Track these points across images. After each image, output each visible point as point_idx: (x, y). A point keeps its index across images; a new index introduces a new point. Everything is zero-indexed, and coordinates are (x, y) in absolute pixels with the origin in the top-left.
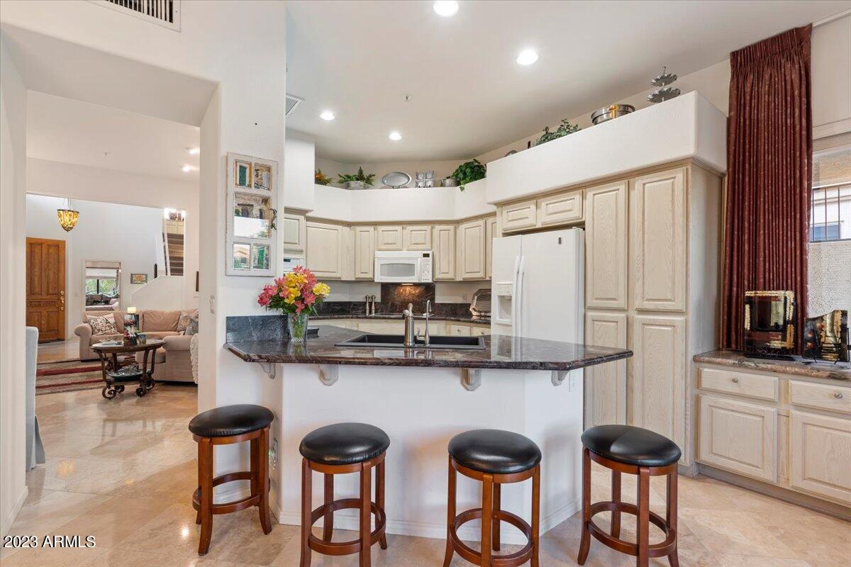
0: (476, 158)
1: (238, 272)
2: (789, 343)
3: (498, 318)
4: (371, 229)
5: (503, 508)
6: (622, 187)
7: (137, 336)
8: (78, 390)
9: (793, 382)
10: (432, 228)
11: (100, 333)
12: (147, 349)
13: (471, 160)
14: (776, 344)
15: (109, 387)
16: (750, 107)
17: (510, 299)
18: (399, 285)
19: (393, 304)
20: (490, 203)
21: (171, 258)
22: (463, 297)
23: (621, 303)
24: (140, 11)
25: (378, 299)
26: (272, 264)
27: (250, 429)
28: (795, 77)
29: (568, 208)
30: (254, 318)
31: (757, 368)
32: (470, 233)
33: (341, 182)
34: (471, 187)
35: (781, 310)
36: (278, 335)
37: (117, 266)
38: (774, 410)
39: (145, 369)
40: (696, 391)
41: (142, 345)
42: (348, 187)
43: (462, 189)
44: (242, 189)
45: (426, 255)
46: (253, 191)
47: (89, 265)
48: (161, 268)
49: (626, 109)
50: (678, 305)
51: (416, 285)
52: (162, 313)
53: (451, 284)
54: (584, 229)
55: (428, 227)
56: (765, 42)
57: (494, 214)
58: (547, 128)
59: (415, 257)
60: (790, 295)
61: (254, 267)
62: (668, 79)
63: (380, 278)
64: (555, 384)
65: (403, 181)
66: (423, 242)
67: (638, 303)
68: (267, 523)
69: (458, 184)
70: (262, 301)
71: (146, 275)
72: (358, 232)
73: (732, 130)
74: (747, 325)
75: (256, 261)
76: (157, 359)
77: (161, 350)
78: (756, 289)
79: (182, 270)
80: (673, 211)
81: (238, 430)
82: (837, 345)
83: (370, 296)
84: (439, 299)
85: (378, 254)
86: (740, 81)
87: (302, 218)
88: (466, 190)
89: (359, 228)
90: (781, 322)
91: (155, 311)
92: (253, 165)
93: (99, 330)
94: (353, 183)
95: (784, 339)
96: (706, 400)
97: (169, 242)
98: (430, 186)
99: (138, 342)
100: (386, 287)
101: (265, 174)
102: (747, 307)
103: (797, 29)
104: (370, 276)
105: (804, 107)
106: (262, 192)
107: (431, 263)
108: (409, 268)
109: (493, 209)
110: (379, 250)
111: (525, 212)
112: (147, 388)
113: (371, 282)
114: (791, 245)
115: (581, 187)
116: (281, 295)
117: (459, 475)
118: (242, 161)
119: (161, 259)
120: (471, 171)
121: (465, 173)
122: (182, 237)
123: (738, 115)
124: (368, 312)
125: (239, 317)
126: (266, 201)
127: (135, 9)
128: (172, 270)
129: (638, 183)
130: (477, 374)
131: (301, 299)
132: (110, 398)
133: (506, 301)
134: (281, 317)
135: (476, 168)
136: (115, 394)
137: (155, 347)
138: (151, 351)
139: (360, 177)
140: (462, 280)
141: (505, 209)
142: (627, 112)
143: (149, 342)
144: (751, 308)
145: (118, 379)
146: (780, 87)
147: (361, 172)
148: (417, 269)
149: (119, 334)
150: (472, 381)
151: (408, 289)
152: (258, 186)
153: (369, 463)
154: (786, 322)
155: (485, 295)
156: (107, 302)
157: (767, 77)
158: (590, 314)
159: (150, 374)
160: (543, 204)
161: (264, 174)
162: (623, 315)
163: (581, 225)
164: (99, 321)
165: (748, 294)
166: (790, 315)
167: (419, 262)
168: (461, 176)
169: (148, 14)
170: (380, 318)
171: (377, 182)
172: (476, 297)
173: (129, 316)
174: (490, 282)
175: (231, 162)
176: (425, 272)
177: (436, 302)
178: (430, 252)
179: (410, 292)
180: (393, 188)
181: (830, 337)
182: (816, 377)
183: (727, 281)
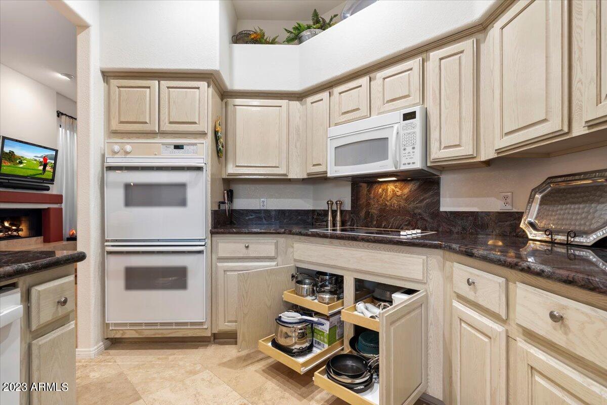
4: (325, 94)
10: (424, 60)
19: (368, 213)
25: (348, 206)
45: (410, 116)
51: (402, 180)
55: (414, 62)
83: (335, 201)
84: (448, 204)
107: (419, 132)
108: (378, 147)
148: (392, 145)
151: (390, 187)
172: (538, 196)
176: (409, 149)
177: (442, 209)
178: (418, 109)
179: (394, 194)
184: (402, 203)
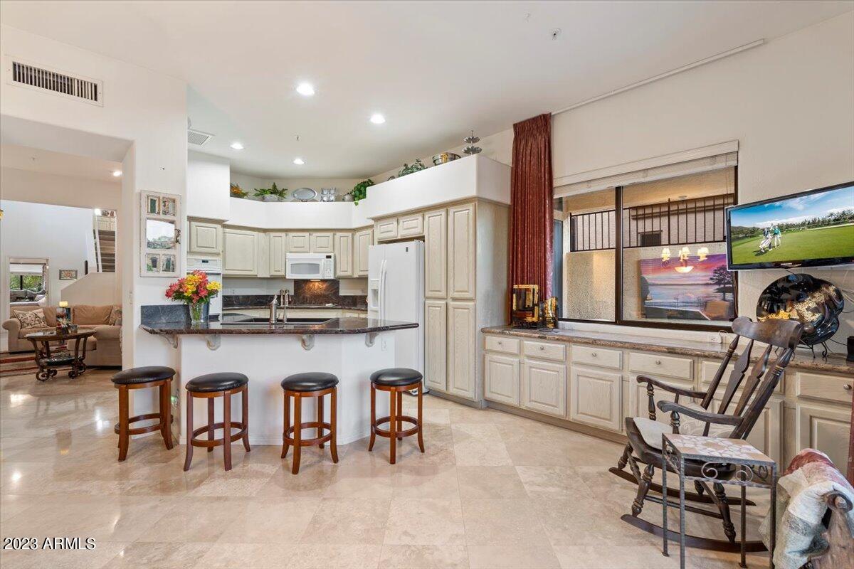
0: (371, 179)
1: (150, 274)
2: (535, 319)
3: (372, 307)
4: (283, 234)
6: (443, 213)
7: (69, 327)
8: (10, 376)
9: (526, 342)
10: (334, 235)
11: (30, 327)
12: (78, 337)
13: (366, 180)
14: (529, 319)
15: (43, 371)
16: (522, 163)
17: (378, 292)
18: (308, 281)
19: (304, 298)
20: (368, 218)
21: (102, 255)
22: (362, 290)
23: (443, 294)
24: (72, 94)
25: (292, 293)
26: (177, 268)
27: (155, 379)
28: (543, 146)
29: (412, 226)
30: (163, 307)
31: (510, 334)
32: (363, 239)
33: (257, 195)
35: (531, 297)
36: (183, 318)
37: (44, 262)
38: (517, 360)
39: (77, 355)
40: (483, 352)
41: (73, 334)
42: (263, 200)
43: (356, 204)
44: (152, 216)
45: (329, 257)
46: (161, 217)
47: (12, 261)
48: (92, 264)
49: (454, 157)
50: (471, 295)
51: (324, 281)
52: (94, 308)
53: (350, 280)
54: (424, 241)
55: (330, 234)
56: (529, 120)
57: (372, 226)
58: (405, 165)
59: (320, 258)
60: (536, 287)
61: (163, 271)
62: (474, 140)
63: (291, 276)
64: (368, 346)
65: (309, 195)
66: (327, 246)
67: (452, 294)
68: (169, 443)
69: (354, 199)
70: (168, 295)
71: (76, 271)
72: (272, 237)
74: (514, 307)
75: (165, 266)
76: (88, 347)
77: (92, 338)
78: (523, 283)
79: (114, 266)
80: (469, 230)
81: (146, 379)
82: (554, 318)
83: (284, 290)
84: (342, 293)
85: (289, 256)
87: (219, 227)
89: (272, 234)
90: (531, 305)
91: (86, 306)
92: (161, 198)
93: (28, 324)
94: (268, 196)
95: (533, 316)
96: (488, 357)
97: (100, 239)
98: (332, 201)
99: (70, 332)
100: (299, 284)
101: (171, 204)
102: (515, 295)
103: (544, 115)
104: (282, 273)
105: (547, 166)
106: (169, 217)
107: (332, 264)
108: (315, 267)
109: (372, 222)
110: (291, 252)
111: (390, 226)
112: (79, 372)
113: (283, 278)
114: (540, 254)
115: (422, 211)
116: (181, 290)
118: (152, 196)
119: (91, 255)
121: (360, 191)
122: (113, 234)
123: (516, 167)
124: (282, 303)
125: (151, 306)
127: (68, 93)
128: (103, 267)
129: (451, 211)
131: (196, 293)
132: (43, 381)
133: (375, 293)
134: (184, 306)
136: (48, 377)
137: (86, 336)
138: (82, 339)
139: (274, 191)
140: (358, 277)
141: (380, 223)
142: (455, 159)
143: (79, 332)
144: (517, 296)
145: (50, 364)
146: (535, 151)
147: (275, 186)
148: (321, 268)
149: (49, 327)
151: (317, 284)
152: (165, 213)
153: (229, 392)
154: (534, 305)
156: (32, 299)
157: (530, 144)
158: (427, 302)
159: (81, 360)
160: (401, 221)
162: (444, 302)
163: (422, 238)
164: (28, 315)
165: (515, 287)
166: (536, 301)
167: (323, 262)
168: (357, 193)
169: (78, 96)
170: (293, 308)
171: (288, 195)
173: (61, 309)
174: (367, 278)
175: (144, 196)
176: (328, 270)
177: (340, 294)
178: (332, 255)
179: (319, 287)
180: (302, 201)
181: (550, 314)
182: (535, 337)
183: (510, 278)
184: (323, 292)
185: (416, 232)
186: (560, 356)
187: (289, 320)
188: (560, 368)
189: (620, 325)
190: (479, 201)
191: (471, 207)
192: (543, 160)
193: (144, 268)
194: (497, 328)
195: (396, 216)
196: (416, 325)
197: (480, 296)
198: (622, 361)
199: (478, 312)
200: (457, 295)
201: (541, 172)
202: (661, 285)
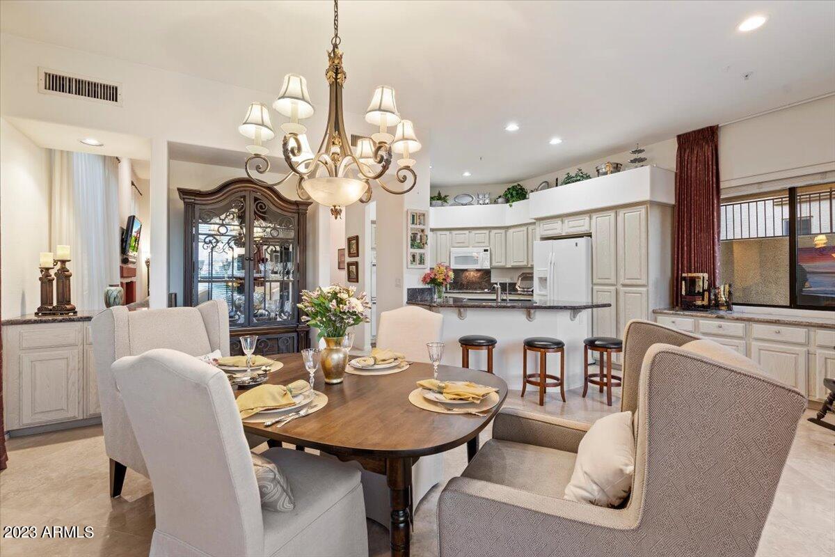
0: (520, 183)
1: (413, 266)
2: (706, 302)
3: (538, 291)
4: (448, 233)
5: (547, 373)
6: (612, 214)
9: (701, 321)
10: (490, 232)
13: (516, 184)
14: (699, 303)
16: (687, 168)
17: (546, 280)
18: (466, 270)
20: (532, 219)
22: (511, 278)
23: (613, 281)
25: (452, 279)
26: (425, 263)
28: (710, 154)
29: (581, 225)
30: (419, 289)
31: (684, 315)
32: (516, 236)
34: (518, 205)
35: (701, 284)
43: (511, 206)
44: (414, 226)
45: (486, 250)
46: (418, 226)
49: (617, 168)
50: (643, 282)
51: (478, 270)
53: (503, 269)
54: (591, 238)
55: (487, 232)
56: (694, 132)
57: (534, 223)
58: (568, 173)
59: (478, 252)
60: (706, 275)
61: (418, 264)
62: (640, 151)
63: (454, 266)
64: (572, 320)
65: (468, 199)
66: (483, 241)
67: (622, 281)
69: (507, 201)
70: (424, 280)
72: (439, 236)
73: (678, 181)
74: (683, 293)
75: (419, 261)
78: (689, 272)
80: (640, 229)
82: (726, 302)
84: (493, 280)
85: (452, 249)
86: (682, 153)
88: (513, 207)
89: (439, 233)
90: (701, 291)
92: (418, 214)
94: (434, 203)
95: (703, 300)
98: (487, 204)
100: (458, 272)
102: (683, 282)
103: (711, 127)
104: (446, 264)
105: (714, 171)
106: (421, 227)
107: (489, 255)
109: (534, 221)
110: (454, 247)
111: (555, 225)
114: (708, 247)
115: (587, 213)
116: (434, 278)
117: (528, 351)
118: (413, 212)
120: (517, 193)
121: (512, 194)
123: (681, 172)
125: (414, 289)
126: (423, 231)
129: (621, 212)
130: (535, 312)
133: (543, 280)
134: (429, 289)
135: (520, 191)
139: (439, 198)
140: (510, 267)
141: (542, 223)
144: (685, 283)
146: (702, 158)
147: (439, 194)
150: (532, 317)
151: (472, 273)
152: (420, 224)
154: (704, 291)
155: (528, 276)
157: (695, 152)
158: (595, 287)
160: (566, 221)
161: (422, 217)
162: (614, 288)
163: (590, 235)
165: (684, 275)
166: (706, 287)
167: (481, 255)
168: (509, 196)
171: (450, 201)
172: (521, 278)
174: (532, 268)
175: (409, 213)
176: (486, 261)
177: (491, 282)
178: (489, 248)
179: (473, 276)
180: (462, 205)
181: (723, 298)
182: (710, 317)
183: (676, 268)
184: (475, 280)
185: (584, 229)
186: (740, 333)
187: (510, 300)
188: (740, 343)
189: (794, 308)
190: (652, 203)
191: (643, 209)
192: (711, 166)
193: (409, 262)
194: (665, 309)
195: (561, 217)
196: (609, 305)
197: (651, 282)
198: (808, 337)
199: (650, 296)
200: (628, 282)
201: (708, 176)
202: (822, 273)
